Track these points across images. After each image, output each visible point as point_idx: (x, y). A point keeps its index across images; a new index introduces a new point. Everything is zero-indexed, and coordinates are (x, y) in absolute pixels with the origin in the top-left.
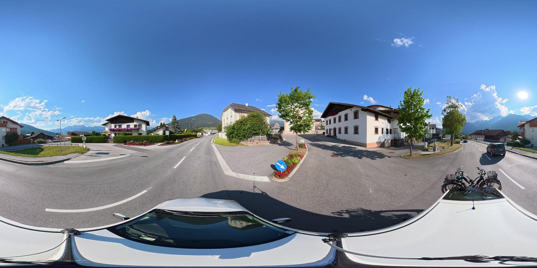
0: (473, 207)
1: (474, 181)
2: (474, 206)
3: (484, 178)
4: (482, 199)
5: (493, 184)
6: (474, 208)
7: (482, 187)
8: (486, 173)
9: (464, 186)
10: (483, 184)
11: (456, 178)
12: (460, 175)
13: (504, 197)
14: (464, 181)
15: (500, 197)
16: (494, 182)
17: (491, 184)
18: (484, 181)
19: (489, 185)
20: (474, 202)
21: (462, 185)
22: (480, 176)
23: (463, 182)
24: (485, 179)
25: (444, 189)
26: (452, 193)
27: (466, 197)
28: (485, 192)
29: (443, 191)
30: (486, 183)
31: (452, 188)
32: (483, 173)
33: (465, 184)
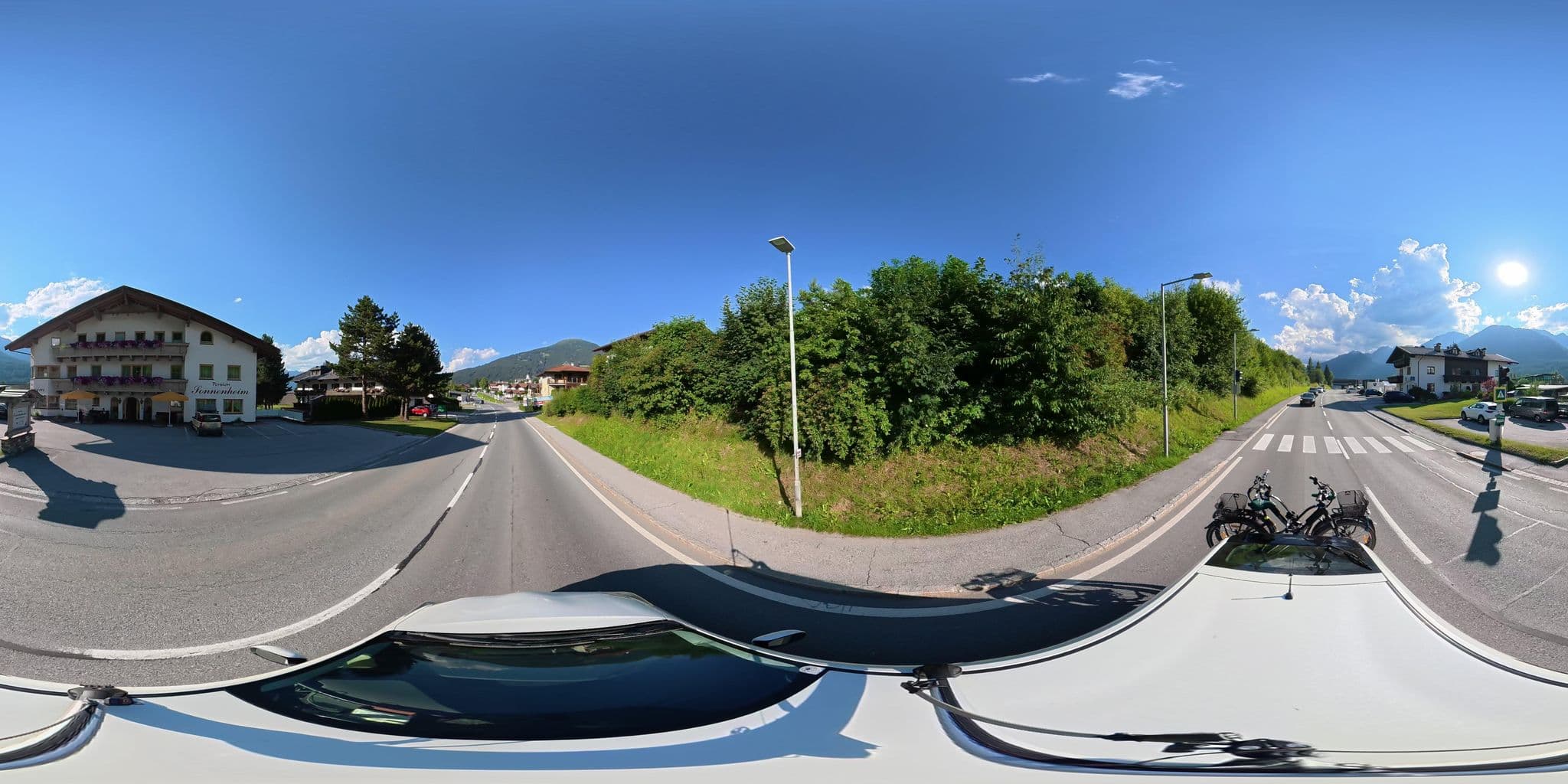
0: (1288, 592)
1: (1298, 518)
2: (1290, 591)
3: (1329, 509)
4: (1316, 570)
5: (1352, 528)
6: (1288, 597)
7: (1319, 535)
8: (1335, 495)
9: (1270, 529)
10: (1325, 525)
11: (1249, 505)
12: (1261, 497)
13: (1378, 571)
14: (1270, 516)
15: (1369, 568)
16: (1357, 524)
17: (1345, 528)
18: (1327, 519)
19: (1340, 531)
20: (1294, 576)
21: (1263, 525)
22: (1318, 503)
23: (1268, 517)
24: (1330, 513)
25: (1214, 535)
26: (1234, 546)
27: (1271, 563)
28: (1327, 550)
29: (1211, 540)
30: (1333, 525)
31: (1235, 534)
32: (1327, 496)
33: (1272, 524)
